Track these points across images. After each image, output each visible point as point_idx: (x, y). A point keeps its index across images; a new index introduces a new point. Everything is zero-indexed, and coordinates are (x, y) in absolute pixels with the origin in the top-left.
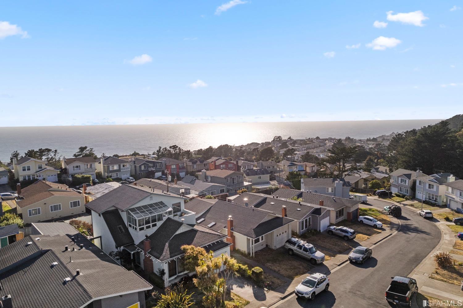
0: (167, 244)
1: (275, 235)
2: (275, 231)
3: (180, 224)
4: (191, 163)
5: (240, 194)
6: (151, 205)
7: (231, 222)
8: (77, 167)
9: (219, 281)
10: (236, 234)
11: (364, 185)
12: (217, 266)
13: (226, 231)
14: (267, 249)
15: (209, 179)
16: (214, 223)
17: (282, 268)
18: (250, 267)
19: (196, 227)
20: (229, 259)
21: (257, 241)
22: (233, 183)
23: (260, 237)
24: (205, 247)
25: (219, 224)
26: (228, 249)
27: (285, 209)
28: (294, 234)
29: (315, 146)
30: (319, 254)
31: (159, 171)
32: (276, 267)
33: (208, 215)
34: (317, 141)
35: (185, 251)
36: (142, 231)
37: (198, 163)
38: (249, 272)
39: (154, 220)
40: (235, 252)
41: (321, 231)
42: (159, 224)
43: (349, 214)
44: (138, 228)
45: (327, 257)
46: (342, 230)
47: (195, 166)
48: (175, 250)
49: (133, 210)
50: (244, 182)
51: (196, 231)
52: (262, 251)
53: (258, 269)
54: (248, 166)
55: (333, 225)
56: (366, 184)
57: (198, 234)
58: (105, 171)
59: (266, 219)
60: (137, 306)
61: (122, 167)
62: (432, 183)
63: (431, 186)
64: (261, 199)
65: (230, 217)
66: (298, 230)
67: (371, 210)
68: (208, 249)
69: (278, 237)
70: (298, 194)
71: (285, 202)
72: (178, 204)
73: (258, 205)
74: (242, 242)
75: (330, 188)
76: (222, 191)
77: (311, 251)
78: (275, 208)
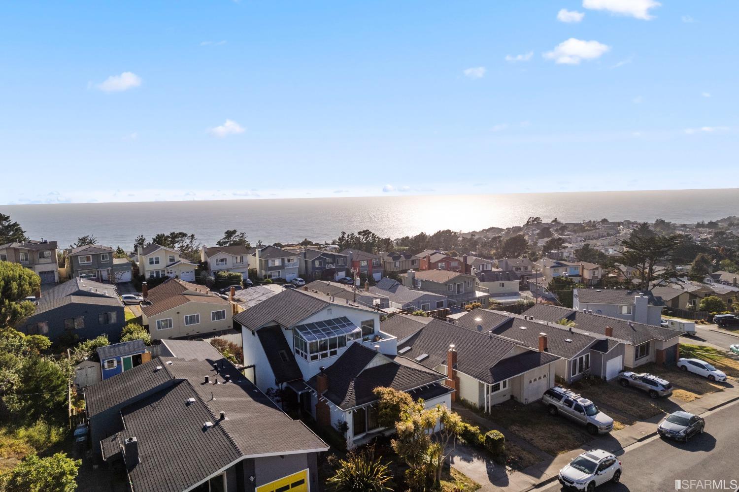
0: (352, 384)
1: (526, 381)
2: (527, 374)
3: (373, 354)
4: (391, 258)
5: (469, 311)
6: (329, 322)
7: (454, 355)
8: (222, 260)
9: (432, 447)
10: (461, 375)
11: (691, 303)
12: (429, 425)
13: (445, 370)
14: (512, 403)
15: (420, 285)
16: (426, 355)
17: (538, 436)
18: (484, 430)
19: (397, 360)
20: (449, 413)
22: (458, 292)
23: (501, 383)
24: (411, 392)
25: (433, 358)
26: (448, 398)
27: (545, 338)
28: (559, 381)
29: (599, 234)
30: (602, 418)
31: (342, 270)
32: (527, 434)
33: (417, 342)
34: (604, 227)
35: (379, 396)
36: (315, 361)
37: (403, 258)
38: (482, 438)
39: (333, 346)
40: (459, 404)
41: (608, 379)
42: (341, 351)
43: (659, 352)
44: (309, 356)
45: (617, 424)
46: (644, 380)
47: (398, 264)
48: (365, 393)
49: (302, 328)
50: (477, 292)
51: (397, 366)
52: (503, 404)
53: (495, 434)
54: (483, 265)
55: (629, 370)
56: (694, 303)
57: (400, 371)
58: (261, 268)
59: (512, 353)
60: (305, 474)
61: (286, 262)
64: (504, 321)
65: (452, 347)
66: (566, 374)
67: (703, 349)
68: (416, 396)
69: (532, 383)
70: (567, 314)
71: (544, 328)
72: (371, 322)
73: (499, 331)
74: (471, 388)
75: (625, 307)
76: (440, 304)
77: (588, 411)
78: (527, 336)
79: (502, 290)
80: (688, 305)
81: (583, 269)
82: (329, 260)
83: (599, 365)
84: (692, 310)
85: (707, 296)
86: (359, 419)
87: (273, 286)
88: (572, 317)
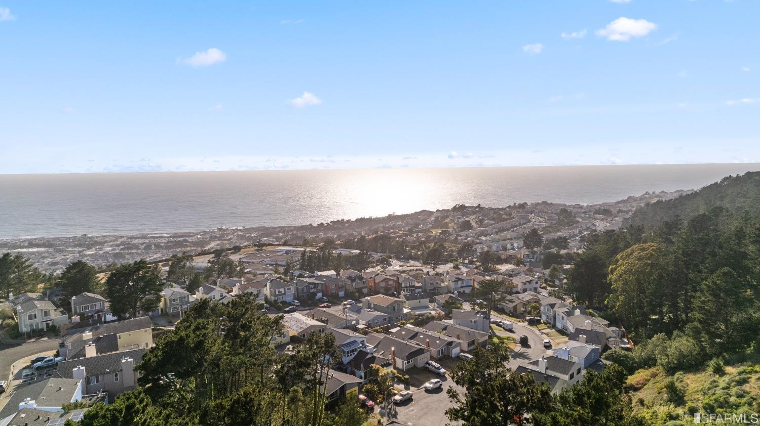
0: (362, 365)
1: (419, 360)
2: (418, 357)
3: (368, 354)
4: (350, 281)
5: (400, 327)
6: (350, 343)
7: (394, 351)
9: (389, 380)
10: (396, 358)
11: (523, 308)
12: (388, 373)
13: (390, 357)
14: (415, 367)
15: (372, 306)
16: (383, 352)
17: (421, 377)
18: (403, 376)
19: (374, 355)
20: (393, 370)
22: (394, 310)
23: (410, 360)
24: (381, 365)
25: (386, 353)
26: (392, 367)
27: (428, 342)
28: (432, 358)
29: (512, 225)
30: (443, 370)
31: (319, 292)
32: (417, 377)
33: (379, 346)
35: (372, 367)
36: (348, 357)
37: (357, 281)
38: (403, 378)
39: (353, 351)
40: (395, 368)
41: (453, 356)
42: (356, 353)
43: (478, 343)
44: (346, 355)
45: (447, 372)
47: (354, 284)
48: (366, 366)
50: (404, 309)
51: (375, 357)
52: (411, 368)
53: (407, 377)
54: (409, 283)
55: (464, 352)
56: (526, 308)
57: (376, 359)
58: (271, 295)
59: (414, 350)
60: (356, 388)
61: (286, 290)
62: (564, 315)
63: (563, 318)
64: (414, 333)
65: (393, 348)
66: (436, 356)
67: (508, 339)
68: (383, 366)
69: (421, 360)
70: (443, 327)
71: (430, 336)
72: (363, 341)
73: (411, 338)
74: (400, 363)
75: (473, 320)
76: (385, 319)
77: (438, 368)
78: (423, 340)
79: (419, 305)
80: (522, 309)
81: (474, 281)
82: (312, 286)
83: (449, 351)
84: (524, 312)
85: (535, 302)
86: (366, 374)
87: (296, 315)
88: (445, 329)
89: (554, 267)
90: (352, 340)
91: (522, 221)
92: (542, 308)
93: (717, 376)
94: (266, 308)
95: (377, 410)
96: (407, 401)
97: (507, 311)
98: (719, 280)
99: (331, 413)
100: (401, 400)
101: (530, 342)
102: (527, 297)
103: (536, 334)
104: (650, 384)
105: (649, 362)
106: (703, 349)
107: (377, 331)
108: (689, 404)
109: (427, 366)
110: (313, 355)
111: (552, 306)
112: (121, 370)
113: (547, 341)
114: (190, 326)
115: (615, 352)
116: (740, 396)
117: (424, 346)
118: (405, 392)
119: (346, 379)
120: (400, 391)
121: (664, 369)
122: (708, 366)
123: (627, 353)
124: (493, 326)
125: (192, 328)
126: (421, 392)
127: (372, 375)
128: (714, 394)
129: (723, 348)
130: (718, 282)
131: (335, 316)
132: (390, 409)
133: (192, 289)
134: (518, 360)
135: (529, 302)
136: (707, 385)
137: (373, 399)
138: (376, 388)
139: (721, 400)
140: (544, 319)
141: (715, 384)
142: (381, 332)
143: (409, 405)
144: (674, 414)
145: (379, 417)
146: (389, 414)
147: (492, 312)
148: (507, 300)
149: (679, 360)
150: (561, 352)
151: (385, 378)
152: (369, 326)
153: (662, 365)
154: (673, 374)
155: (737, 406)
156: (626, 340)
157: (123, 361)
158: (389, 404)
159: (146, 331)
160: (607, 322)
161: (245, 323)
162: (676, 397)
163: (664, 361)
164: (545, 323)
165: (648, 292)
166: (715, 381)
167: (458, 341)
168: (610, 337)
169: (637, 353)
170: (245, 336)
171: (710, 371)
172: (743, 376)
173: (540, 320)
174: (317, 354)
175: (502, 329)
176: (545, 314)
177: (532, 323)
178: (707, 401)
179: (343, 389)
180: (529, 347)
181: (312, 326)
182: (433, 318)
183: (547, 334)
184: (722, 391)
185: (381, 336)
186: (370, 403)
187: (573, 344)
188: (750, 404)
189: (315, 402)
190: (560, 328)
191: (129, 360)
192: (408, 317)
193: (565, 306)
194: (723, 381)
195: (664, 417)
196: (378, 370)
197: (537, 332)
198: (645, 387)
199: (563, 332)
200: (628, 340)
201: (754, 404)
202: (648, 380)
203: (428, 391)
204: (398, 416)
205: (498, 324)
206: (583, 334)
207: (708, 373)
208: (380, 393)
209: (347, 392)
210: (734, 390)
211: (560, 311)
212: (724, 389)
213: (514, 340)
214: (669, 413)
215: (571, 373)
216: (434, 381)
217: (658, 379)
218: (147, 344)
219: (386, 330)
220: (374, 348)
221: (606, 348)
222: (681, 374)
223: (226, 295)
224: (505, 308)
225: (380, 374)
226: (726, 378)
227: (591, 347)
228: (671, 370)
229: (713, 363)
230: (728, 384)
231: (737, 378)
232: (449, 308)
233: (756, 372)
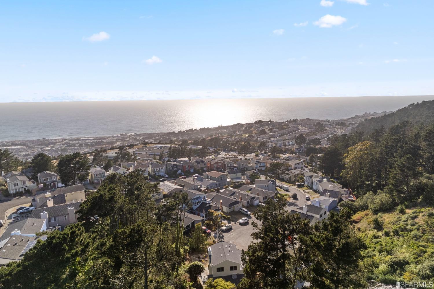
0: (204, 210)
1: (236, 207)
2: (236, 205)
3: (207, 204)
4: (197, 163)
5: (225, 189)
9: (219, 218)
10: (223, 206)
12: (218, 214)
13: (220, 206)
14: (233, 211)
15: (209, 177)
17: (237, 216)
19: (211, 204)
21: (230, 209)
22: (222, 179)
23: (231, 207)
24: (214, 210)
25: (217, 203)
26: (221, 211)
27: (241, 197)
28: (243, 206)
30: (249, 213)
31: (179, 170)
32: (235, 216)
33: (213, 200)
35: (209, 211)
36: (196, 206)
37: (201, 163)
38: (227, 217)
40: (222, 212)
41: (255, 205)
42: (200, 203)
43: (269, 198)
45: (252, 214)
47: (199, 165)
48: (206, 211)
50: (228, 179)
52: (231, 212)
53: (229, 216)
54: (230, 164)
55: (261, 203)
56: (296, 178)
57: (212, 207)
58: (152, 172)
59: (233, 201)
60: (201, 223)
61: (161, 169)
62: (317, 182)
63: (317, 184)
64: (233, 192)
65: (221, 201)
66: (245, 204)
67: (286, 195)
68: (216, 211)
69: (237, 207)
70: (249, 189)
71: (242, 194)
72: (205, 197)
73: (232, 195)
74: (225, 209)
75: (266, 185)
76: (217, 185)
77: (247, 212)
78: (238, 196)
79: (236, 177)
80: (294, 179)
81: (267, 163)
82: (175, 167)
83: (253, 202)
84: (295, 180)
85: (301, 175)
86: (206, 215)
87: (166, 183)
88: (250, 190)
89: (312, 155)
90: (198, 196)
91: (295, 129)
92: (305, 178)
93: (401, 215)
94: (149, 179)
95: (213, 234)
96: (229, 230)
97: (286, 180)
98: (404, 162)
99: (187, 237)
100: (226, 229)
101: (298, 197)
102: (296, 172)
103: (301, 193)
104: (364, 219)
105: (364, 207)
106: (394, 200)
107: (212, 191)
108: (385, 230)
109: (240, 210)
110: (176, 204)
111: (311, 177)
112: (68, 214)
113: (308, 196)
114: (106, 188)
115: (346, 202)
116: (413, 225)
117: (239, 200)
118: (228, 225)
119: (195, 218)
120: (225, 224)
121: (372, 211)
122: (396, 209)
123: (352, 202)
124: (278, 188)
125: (107, 189)
126: (237, 225)
127: (209, 216)
128: (399, 224)
129: (405, 199)
130: (404, 163)
131: (189, 183)
132: (220, 234)
133: (106, 168)
134: (291, 207)
135: (298, 175)
136: (395, 219)
137: (210, 228)
138: (212, 223)
139: (403, 227)
140: (306, 184)
141: (399, 219)
142: (215, 192)
143: (230, 232)
144: (376, 235)
145: (214, 239)
146: (219, 237)
147: (277, 181)
148: (285, 174)
149: (380, 206)
150: (315, 202)
151: (217, 217)
152: (208, 188)
153: (371, 209)
154: (377, 214)
155: (411, 230)
156: (352, 196)
157: (69, 209)
158: (219, 231)
159: (81, 192)
160: (341, 186)
161: (138, 186)
162: (378, 226)
163: (373, 207)
164: (306, 186)
165: (365, 169)
166: (399, 217)
167: (258, 197)
168: (343, 194)
169: (358, 202)
170: (138, 194)
171: (397, 212)
172: (415, 214)
173: (304, 185)
174: (179, 204)
175: (282, 190)
176: (307, 181)
177: (299, 186)
178: (395, 228)
179: (193, 223)
180: (297, 199)
181: (176, 189)
182: (244, 184)
183: (308, 193)
184: (403, 222)
185: (215, 194)
186: (208, 231)
187: (323, 198)
188: (418, 229)
189: (178, 230)
190: (315, 189)
191: (72, 208)
192: (229, 184)
193: (318, 177)
194: (404, 217)
195: (371, 237)
196: (213, 213)
197: (302, 191)
198: (362, 221)
199: (316, 191)
200: (353, 196)
201: (420, 229)
202: (363, 218)
203: (241, 224)
204: (224, 238)
205: (280, 187)
206: (328, 192)
207: (396, 213)
208: (214, 225)
209: (196, 225)
210: (410, 222)
211: (315, 180)
212: (404, 221)
213: (289, 196)
214: (374, 235)
215: (320, 214)
216: (244, 218)
217: (368, 216)
218: (82, 199)
219: (217, 191)
220: (211, 201)
221: (341, 200)
222: (381, 214)
223: (127, 171)
224: (284, 178)
225: (214, 215)
226: (406, 216)
227: (332, 199)
228: (376, 212)
229: (399, 207)
230: (407, 219)
231: (412, 216)
232: (253, 178)
233: (422, 212)
